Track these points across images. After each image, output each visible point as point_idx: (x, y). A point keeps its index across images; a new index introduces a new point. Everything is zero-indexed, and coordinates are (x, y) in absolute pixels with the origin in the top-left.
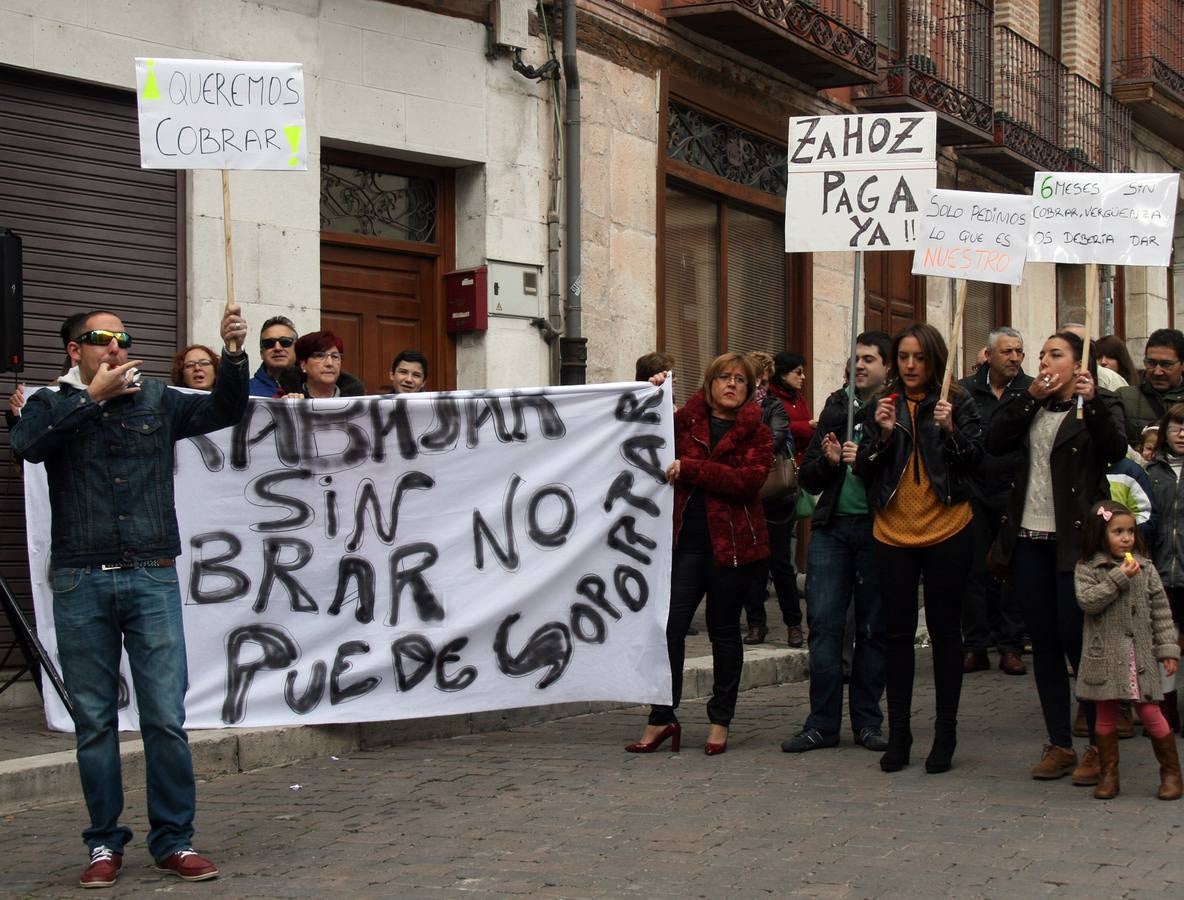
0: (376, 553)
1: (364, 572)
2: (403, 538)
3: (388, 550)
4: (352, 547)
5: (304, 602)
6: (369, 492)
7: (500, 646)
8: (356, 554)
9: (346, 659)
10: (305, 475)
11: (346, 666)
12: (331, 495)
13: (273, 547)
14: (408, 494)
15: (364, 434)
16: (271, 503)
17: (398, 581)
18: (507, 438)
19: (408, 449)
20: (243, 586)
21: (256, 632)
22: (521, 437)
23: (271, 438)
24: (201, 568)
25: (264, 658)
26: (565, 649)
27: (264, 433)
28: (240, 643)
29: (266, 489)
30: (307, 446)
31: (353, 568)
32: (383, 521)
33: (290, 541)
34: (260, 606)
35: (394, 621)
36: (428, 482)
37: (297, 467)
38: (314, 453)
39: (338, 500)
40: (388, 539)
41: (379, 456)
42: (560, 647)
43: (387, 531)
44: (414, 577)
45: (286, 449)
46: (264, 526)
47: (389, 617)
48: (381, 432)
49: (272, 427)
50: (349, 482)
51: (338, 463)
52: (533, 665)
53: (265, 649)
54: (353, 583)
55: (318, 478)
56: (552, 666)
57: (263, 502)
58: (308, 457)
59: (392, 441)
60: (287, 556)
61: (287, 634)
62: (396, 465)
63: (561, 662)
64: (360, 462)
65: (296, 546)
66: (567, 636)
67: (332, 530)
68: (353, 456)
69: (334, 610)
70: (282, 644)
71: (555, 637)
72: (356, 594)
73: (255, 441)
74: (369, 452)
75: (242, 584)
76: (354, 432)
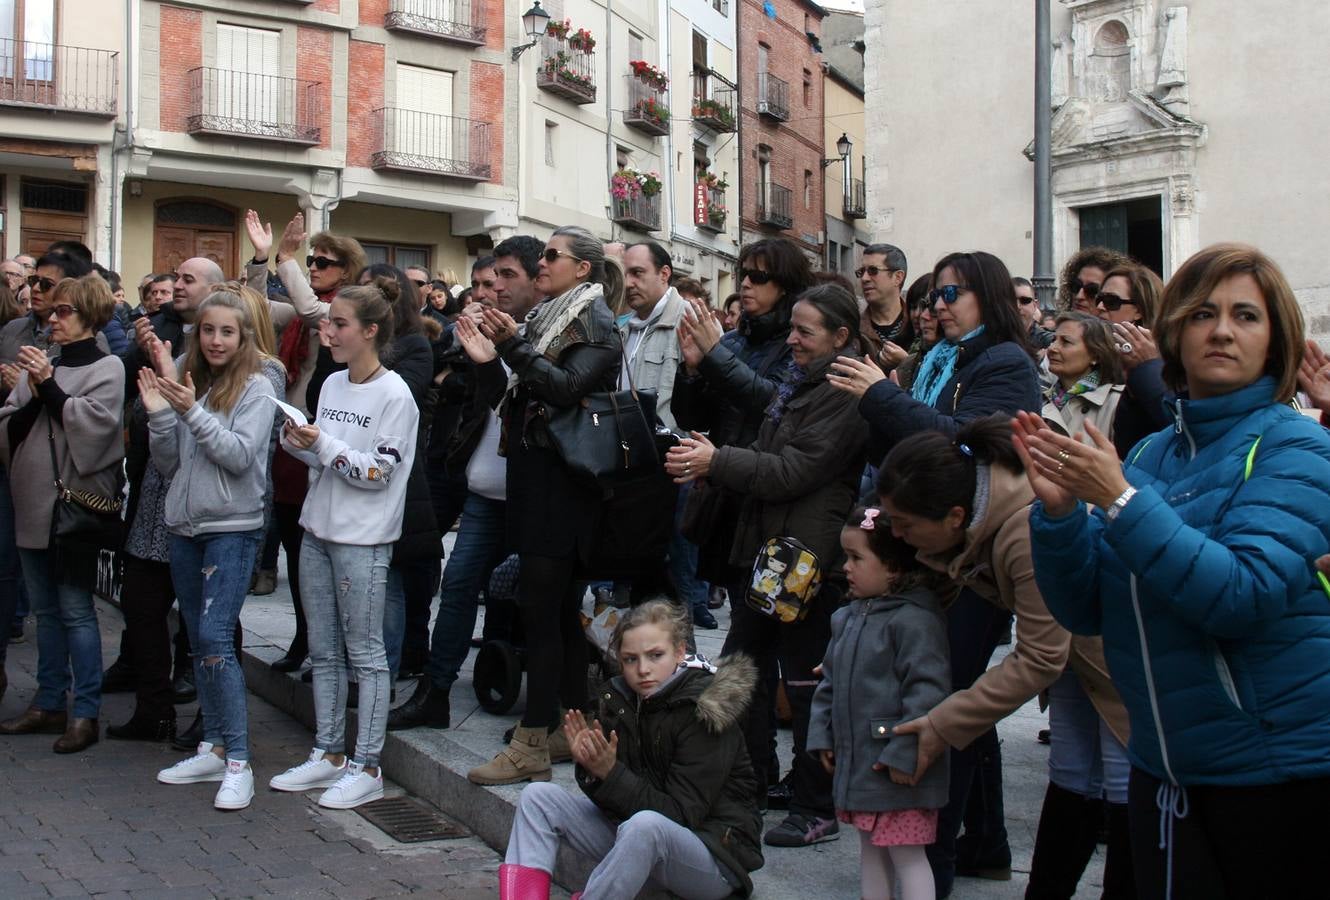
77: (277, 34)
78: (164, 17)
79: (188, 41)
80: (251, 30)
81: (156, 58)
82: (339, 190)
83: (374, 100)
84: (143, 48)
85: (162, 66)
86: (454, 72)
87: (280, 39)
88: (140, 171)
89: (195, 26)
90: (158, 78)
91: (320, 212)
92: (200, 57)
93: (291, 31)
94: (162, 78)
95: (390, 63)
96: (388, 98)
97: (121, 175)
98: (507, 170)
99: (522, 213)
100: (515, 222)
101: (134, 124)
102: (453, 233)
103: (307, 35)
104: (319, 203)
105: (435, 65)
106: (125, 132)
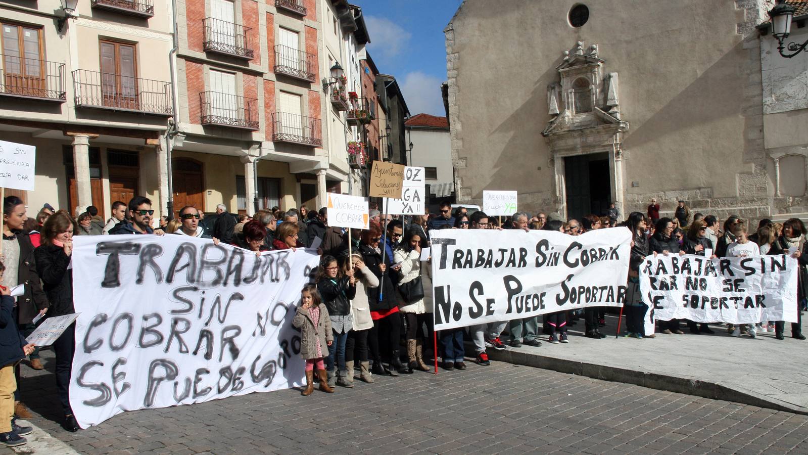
0: (216, 328)
1: (210, 336)
2: (228, 323)
3: (221, 327)
4: (207, 324)
5: (184, 349)
6: (218, 300)
7: (252, 371)
8: (207, 328)
9: (200, 376)
10: (195, 289)
11: (200, 380)
12: (203, 300)
13: (176, 322)
14: (233, 302)
15: (222, 273)
16: (179, 301)
17: (224, 342)
18: (273, 281)
19: (237, 282)
20: (161, 340)
21: (163, 362)
22: (278, 280)
23: (185, 270)
24: (145, 331)
25: (166, 375)
26: (274, 372)
27: (183, 268)
28: (155, 367)
29: (178, 294)
30: (199, 276)
31: (206, 334)
32: (221, 314)
33: (183, 320)
34: (167, 350)
35: (220, 360)
36: (241, 298)
37: (193, 285)
38: (201, 280)
39: (205, 302)
40: (222, 322)
41: (225, 284)
42: (272, 371)
43: (221, 319)
44: (230, 341)
45: (190, 276)
46: (174, 312)
47: (219, 358)
48: (229, 273)
49: (188, 265)
50: (211, 294)
51: (209, 286)
52: (262, 378)
53: (167, 370)
54: (205, 340)
55: (200, 291)
56: (268, 379)
57: (175, 300)
58: (198, 281)
59: (232, 278)
60: (181, 326)
61: (176, 364)
62: (231, 289)
63: (271, 377)
64: (218, 285)
65: (185, 322)
66: (275, 366)
67: (200, 316)
68: (216, 283)
69: (195, 353)
70: (174, 369)
71: (271, 366)
72: (206, 346)
73: (178, 271)
74: (222, 282)
75: (160, 339)
76: (219, 272)
77: (233, 76)
78: (187, 65)
79: (198, 78)
80: (223, 73)
81: (185, 86)
82: (260, 153)
83: (272, 108)
84: (179, 81)
85: (188, 90)
86: (300, 95)
87: (236, 79)
88: (180, 145)
89: (200, 70)
90: (187, 97)
91: (253, 163)
92: (203, 86)
93: (240, 74)
94: (189, 97)
95: (277, 91)
96: (277, 108)
97: (171, 147)
98: (324, 142)
99: (331, 163)
100: (328, 167)
101: (178, 121)
102: (291, 172)
103: (246, 76)
104: (252, 159)
105: (295, 92)
106: (175, 125)
